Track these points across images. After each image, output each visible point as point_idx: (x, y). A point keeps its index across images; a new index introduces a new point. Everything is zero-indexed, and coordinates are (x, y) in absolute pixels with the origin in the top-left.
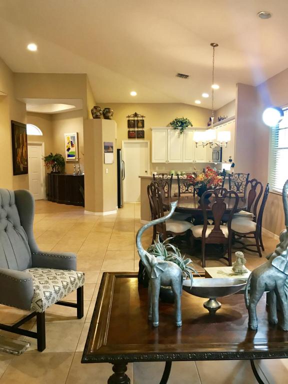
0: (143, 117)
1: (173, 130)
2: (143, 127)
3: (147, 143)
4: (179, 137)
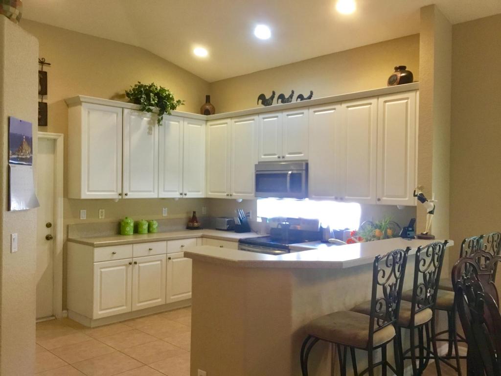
1: (136, 113)
2: (44, 91)
3: (55, 140)
4: (150, 129)
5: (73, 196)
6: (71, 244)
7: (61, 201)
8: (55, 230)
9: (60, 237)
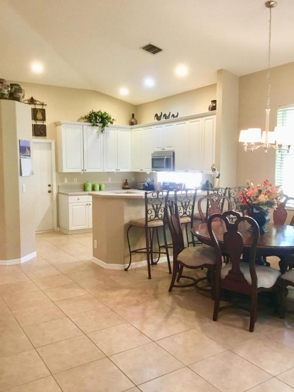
0: (43, 105)
1: (90, 127)
2: (44, 119)
3: (51, 143)
4: (98, 136)
5: (60, 171)
6: (59, 194)
7: (54, 174)
8: (52, 188)
9: (55, 191)
